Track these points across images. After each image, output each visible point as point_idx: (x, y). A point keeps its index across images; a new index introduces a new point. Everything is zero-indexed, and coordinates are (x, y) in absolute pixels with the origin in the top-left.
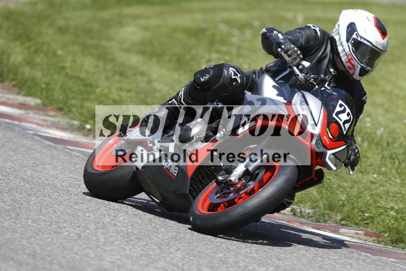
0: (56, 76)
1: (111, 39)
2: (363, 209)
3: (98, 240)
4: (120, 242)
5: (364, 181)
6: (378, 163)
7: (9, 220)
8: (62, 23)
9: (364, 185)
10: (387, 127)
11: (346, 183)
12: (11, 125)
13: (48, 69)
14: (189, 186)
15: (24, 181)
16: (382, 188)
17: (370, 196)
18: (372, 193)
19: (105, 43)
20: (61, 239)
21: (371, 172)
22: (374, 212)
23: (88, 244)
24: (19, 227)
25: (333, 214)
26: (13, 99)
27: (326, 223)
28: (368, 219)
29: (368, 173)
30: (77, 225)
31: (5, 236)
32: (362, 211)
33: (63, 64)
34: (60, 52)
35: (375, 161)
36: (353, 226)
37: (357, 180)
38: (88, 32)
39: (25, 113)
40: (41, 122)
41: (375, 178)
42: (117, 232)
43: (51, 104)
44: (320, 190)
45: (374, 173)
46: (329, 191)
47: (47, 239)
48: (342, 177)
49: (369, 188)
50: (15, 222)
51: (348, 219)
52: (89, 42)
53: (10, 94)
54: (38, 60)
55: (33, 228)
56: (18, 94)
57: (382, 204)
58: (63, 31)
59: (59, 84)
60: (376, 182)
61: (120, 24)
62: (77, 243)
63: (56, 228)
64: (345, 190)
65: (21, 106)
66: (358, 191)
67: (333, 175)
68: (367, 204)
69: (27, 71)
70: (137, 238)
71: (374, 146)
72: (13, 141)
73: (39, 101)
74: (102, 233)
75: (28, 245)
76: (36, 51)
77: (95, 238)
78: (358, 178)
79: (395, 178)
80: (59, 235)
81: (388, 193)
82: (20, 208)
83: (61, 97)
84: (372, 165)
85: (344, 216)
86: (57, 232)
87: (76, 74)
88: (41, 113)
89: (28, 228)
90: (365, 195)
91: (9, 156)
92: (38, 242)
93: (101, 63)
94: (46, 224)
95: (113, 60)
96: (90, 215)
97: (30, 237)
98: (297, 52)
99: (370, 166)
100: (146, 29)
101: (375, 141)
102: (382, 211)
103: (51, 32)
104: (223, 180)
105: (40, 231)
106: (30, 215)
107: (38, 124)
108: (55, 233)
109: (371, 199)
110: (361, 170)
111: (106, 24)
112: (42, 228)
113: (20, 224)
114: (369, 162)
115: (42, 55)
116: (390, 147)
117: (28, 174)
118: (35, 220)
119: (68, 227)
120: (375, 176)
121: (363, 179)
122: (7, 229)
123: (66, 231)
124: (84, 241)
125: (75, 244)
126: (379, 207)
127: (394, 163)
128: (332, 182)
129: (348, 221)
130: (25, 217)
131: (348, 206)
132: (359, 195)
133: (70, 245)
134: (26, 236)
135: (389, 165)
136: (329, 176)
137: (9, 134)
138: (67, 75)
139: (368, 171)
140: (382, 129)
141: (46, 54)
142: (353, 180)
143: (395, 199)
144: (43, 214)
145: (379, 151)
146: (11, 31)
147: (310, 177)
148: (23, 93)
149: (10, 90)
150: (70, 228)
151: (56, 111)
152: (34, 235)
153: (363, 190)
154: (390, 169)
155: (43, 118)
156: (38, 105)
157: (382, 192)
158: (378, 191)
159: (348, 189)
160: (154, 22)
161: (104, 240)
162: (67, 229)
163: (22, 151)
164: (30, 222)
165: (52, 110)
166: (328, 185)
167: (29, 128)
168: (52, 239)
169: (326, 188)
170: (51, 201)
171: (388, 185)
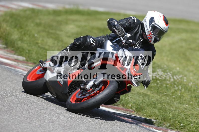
0: (33, 47)
1: (61, 30)
2: (180, 121)
3: (49, 128)
4: (60, 130)
5: (181, 108)
6: (189, 99)
7: (6, 115)
8: (38, 21)
9: (181, 109)
10: (194, 82)
11: (172, 108)
12: (10, 69)
13: (30, 43)
14: (68, 90)
15: (15, 97)
16: (190, 112)
17: (184, 115)
18: (185, 114)
19: (58, 32)
20: (32, 126)
21: (185, 104)
22: (186, 123)
23: (45, 130)
24: (11, 119)
25: (165, 123)
26: (12, 57)
27: (161, 127)
28: (182, 126)
29: (184, 104)
30: (39, 120)
31: (4, 123)
32: (180, 122)
33: (37, 41)
34: (36, 35)
35: (187, 98)
36: (175, 129)
37: (178, 107)
38: (50, 26)
39: (18, 64)
40: (25, 69)
41: (187, 107)
42: (59, 125)
43: (30, 60)
44: (159, 111)
45: (186, 104)
46: (164, 112)
47: (25, 126)
48: (171, 105)
49: (184, 111)
50: (9, 117)
51: (173, 126)
52: (51, 31)
53: (11, 54)
54: (25, 38)
55: (18, 120)
56: (15, 54)
57: (190, 120)
58: (38, 25)
59: (35, 51)
60: (187, 108)
61: (67, 23)
62: (39, 129)
63: (29, 121)
64: (172, 112)
65: (16, 60)
66: (178, 112)
67: (166, 104)
68: (182, 119)
69: (19, 43)
70: (69, 128)
71: (187, 91)
72: (11, 77)
73: (24, 58)
74: (52, 125)
75: (15, 128)
76: (25, 34)
77: (48, 127)
78: (179, 106)
79: (197, 107)
80: (31, 124)
81: (193, 114)
82: (12, 110)
83: (35, 58)
84: (186, 100)
85: (171, 124)
86: (30, 123)
87: (43, 46)
88: (25, 64)
89: (16, 120)
90: (182, 115)
91: (8, 84)
92: (20, 127)
93: (56, 42)
94: (24, 119)
95: (62, 41)
96: (46, 115)
97: (16, 125)
98: (123, 30)
99: (184, 101)
100: (79, 27)
101: (188, 89)
102: (189, 123)
103: (32, 25)
104: (83, 88)
105: (21, 122)
106: (17, 114)
107: (23, 70)
108: (29, 123)
109: (184, 116)
110: (180, 102)
111: (60, 23)
112: (23, 120)
113: (12, 118)
114: (184, 99)
115: (27, 36)
116: (195, 92)
117: (17, 94)
118: (19, 116)
119: (35, 121)
120: (187, 105)
121: (181, 106)
122: (6, 120)
123: (34, 123)
124: (43, 128)
125: (38, 129)
126: (188, 121)
127: (197, 100)
128: (166, 107)
129: (172, 127)
130: (15, 115)
131: (173, 119)
132: (179, 114)
133: (36, 130)
134: (14, 123)
135: (194, 101)
136: (164, 104)
137: (9, 74)
138: (39, 47)
139: (184, 103)
140: (191, 83)
141: (29, 36)
142: (176, 107)
143: (196, 117)
144: (23, 114)
145: (189, 94)
146: (13, 24)
147: (125, 89)
148: (17, 54)
149: (11, 52)
150: (36, 121)
151: (32, 64)
152: (19, 124)
153: (181, 112)
154: (195, 103)
155: (26, 67)
156: (24, 60)
157: (190, 114)
158: (188, 113)
159: (173, 111)
160: (83, 24)
161: (52, 128)
162: (35, 122)
163: (15, 82)
164: (17, 117)
165: (31, 63)
166: (164, 109)
167: (19, 71)
168: (27, 126)
169: (163, 110)
170: (28, 107)
171: (193, 111)
